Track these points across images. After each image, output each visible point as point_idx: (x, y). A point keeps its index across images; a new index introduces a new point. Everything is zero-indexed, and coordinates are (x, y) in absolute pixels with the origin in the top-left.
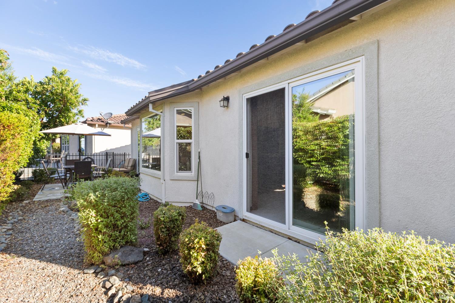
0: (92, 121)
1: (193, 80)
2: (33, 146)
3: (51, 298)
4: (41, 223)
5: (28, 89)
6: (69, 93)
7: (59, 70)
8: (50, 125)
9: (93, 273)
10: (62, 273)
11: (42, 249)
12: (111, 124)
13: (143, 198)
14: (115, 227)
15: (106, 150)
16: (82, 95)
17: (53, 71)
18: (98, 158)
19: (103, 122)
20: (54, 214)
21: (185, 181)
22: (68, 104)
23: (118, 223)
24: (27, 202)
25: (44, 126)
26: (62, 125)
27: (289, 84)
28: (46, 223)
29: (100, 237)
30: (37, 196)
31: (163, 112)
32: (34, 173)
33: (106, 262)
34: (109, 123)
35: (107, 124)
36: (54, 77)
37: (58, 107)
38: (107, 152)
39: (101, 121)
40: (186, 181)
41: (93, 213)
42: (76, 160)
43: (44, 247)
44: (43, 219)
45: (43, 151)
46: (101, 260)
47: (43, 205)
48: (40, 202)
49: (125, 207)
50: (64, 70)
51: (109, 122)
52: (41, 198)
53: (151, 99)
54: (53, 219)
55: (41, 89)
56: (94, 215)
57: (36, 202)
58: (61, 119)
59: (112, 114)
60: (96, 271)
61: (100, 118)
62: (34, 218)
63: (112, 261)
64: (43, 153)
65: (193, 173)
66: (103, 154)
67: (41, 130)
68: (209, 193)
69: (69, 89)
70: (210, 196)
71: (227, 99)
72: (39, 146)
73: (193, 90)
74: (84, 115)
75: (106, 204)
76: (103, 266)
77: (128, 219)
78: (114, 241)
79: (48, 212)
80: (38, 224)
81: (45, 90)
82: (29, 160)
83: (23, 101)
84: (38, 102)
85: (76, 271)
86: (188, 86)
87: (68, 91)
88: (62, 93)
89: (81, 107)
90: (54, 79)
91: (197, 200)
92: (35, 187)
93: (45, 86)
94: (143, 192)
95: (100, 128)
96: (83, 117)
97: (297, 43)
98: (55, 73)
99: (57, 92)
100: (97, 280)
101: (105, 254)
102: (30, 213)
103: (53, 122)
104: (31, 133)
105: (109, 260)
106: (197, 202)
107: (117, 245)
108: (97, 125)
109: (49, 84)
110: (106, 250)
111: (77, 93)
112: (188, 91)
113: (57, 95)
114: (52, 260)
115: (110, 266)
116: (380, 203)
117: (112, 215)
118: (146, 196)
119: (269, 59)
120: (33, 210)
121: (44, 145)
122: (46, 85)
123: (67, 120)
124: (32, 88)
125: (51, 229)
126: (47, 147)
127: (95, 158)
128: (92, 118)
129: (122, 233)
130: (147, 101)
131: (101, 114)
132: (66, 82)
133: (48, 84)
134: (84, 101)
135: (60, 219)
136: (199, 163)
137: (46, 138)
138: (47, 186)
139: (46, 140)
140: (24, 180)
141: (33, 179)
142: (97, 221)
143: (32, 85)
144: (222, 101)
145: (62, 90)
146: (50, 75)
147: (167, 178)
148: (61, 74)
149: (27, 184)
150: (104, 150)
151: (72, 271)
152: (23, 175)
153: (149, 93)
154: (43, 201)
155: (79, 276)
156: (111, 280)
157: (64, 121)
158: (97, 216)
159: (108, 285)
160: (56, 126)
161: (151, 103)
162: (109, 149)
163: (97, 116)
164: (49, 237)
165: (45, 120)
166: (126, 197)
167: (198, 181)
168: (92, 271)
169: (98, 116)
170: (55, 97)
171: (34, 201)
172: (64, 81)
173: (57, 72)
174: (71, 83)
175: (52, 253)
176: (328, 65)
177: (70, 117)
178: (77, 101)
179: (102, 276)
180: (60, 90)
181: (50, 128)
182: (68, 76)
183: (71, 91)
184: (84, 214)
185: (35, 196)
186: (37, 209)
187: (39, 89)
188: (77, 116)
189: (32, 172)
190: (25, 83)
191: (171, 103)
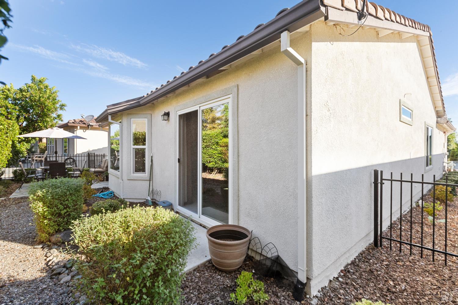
0: (73, 123)
1: (144, 96)
2: (11, 149)
3: (6, 262)
4: (11, 215)
5: (8, 96)
6: (46, 100)
7: (38, 78)
8: (29, 129)
9: (42, 248)
10: (18, 248)
11: (7, 234)
12: (93, 126)
13: (108, 195)
14: (60, 215)
15: (88, 151)
16: (60, 100)
17: (32, 79)
18: (80, 159)
19: (85, 124)
20: (25, 209)
21: (139, 181)
22: (45, 110)
23: (62, 212)
24: (3, 199)
25: (24, 130)
26: (41, 129)
27: (201, 107)
28: (16, 215)
29: (45, 221)
30: (13, 194)
31: (122, 122)
32: (15, 172)
33: (51, 240)
34: (91, 126)
35: (88, 126)
36: (33, 85)
37: (36, 112)
38: (88, 153)
39: (83, 123)
40: (141, 181)
41: (41, 204)
42: (53, 161)
43: (9, 233)
44: (14, 213)
45: (23, 152)
46: (48, 239)
47: (16, 202)
48: (15, 199)
49: (67, 200)
50: (42, 78)
51: (91, 124)
52: (17, 195)
53: (109, 111)
54: (23, 212)
55: (21, 96)
56: (41, 206)
57: (11, 199)
58: (39, 124)
59: (93, 116)
60: (44, 247)
61: (82, 120)
62: (7, 212)
63: (55, 239)
64: (23, 155)
65: (147, 174)
66: (86, 155)
67: (20, 134)
68: (158, 191)
69: (46, 96)
70: (158, 194)
71: (167, 114)
72: (19, 148)
73: (145, 104)
74: (63, 119)
75: (50, 198)
76: (48, 243)
77: (71, 210)
78: (59, 225)
79: (20, 207)
80: (9, 216)
81: (24, 97)
82: (8, 161)
83: (3, 107)
84: (17, 108)
85: (29, 247)
86: (139, 102)
87: (46, 98)
88: (39, 100)
89: (60, 112)
90: (33, 87)
91: (149, 197)
92: (15, 185)
93: (24, 93)
94: (110, 191)
95: (82, 130)
96: (62, 121)
97: (198, 79)
98: (34, 81)
99: (35, 99)
100: (42, 252)
101: (51, 235)
102: (4, 208)
103: (32, 126)
104: (7, 139)
105: (53, 239)
106: (149, 199)
107: (61, 228)
108: (79, 127)
109: (28, 91)
110: (52, 232)
111: (56, 99)
112: (140, 106)
113: (35, 101)
114: (14, 240)
115: (54, 244)
116: (238, 196)
117: (56, 206)
118: (111, 194)
119: (190, 86)
120: (7, 206)
121: (24, 148)
122: (26, 92)
123: (45, 124)
124: (11, 95)
125: (19, 220)
126: (27, 149)
127: (77, 159)
128: (74, 120)
129: (66, 219)
130: (106, 113)
131: (82, 117)
132: (44, 90)
133: (26, 91)
134: (62, 106)
135: (29, 213)
136: (152, 165)
137: (26, 141)
138: (24, 185)
139: (26, 142)
140: (5, 180)
141: (14, 179)
142: (43, 210)
143: (12, 92)
144: (163, 116)
145: (40, 97)
146: (30, 83)
147: (125, 178)
148: (40, 81)
149: (6, 184)
150: (86, 151)
151: (26, 246)
152: (4, 175)
153: (108, 106)
154: (18, 199)
155: (30, 250)
156: (51, 252)
157: (42, 125)
158: (44, 206)
159: (49, 254)
160: (35, 130)
161: (110, 114)
162: (91, 150)
163: (78, 118)
164: (16, 226)
165: (25, 124)
166: (68, 193)
167: (150, 180)
168: (41, 246)
169: (80, 119)
170: (33, 103)
171: (10, 198)
172: (42, 88)
173: (35, 80)
174: (48, 91)
175: (14, 236)
176: (217, 97)
177: (47, 122)
178: (54, 107)
179: (47, 250)
180: (38, 97)
181: (30, 132)
182: (47, 84)
183: (49, 98)
184: (34, 205)
185: (11, 194)
186: (11, 205)
187: (18, 96)
188: (56, 120)
189: (13, 172)
190: (5, 90)
191: (128, 114)
